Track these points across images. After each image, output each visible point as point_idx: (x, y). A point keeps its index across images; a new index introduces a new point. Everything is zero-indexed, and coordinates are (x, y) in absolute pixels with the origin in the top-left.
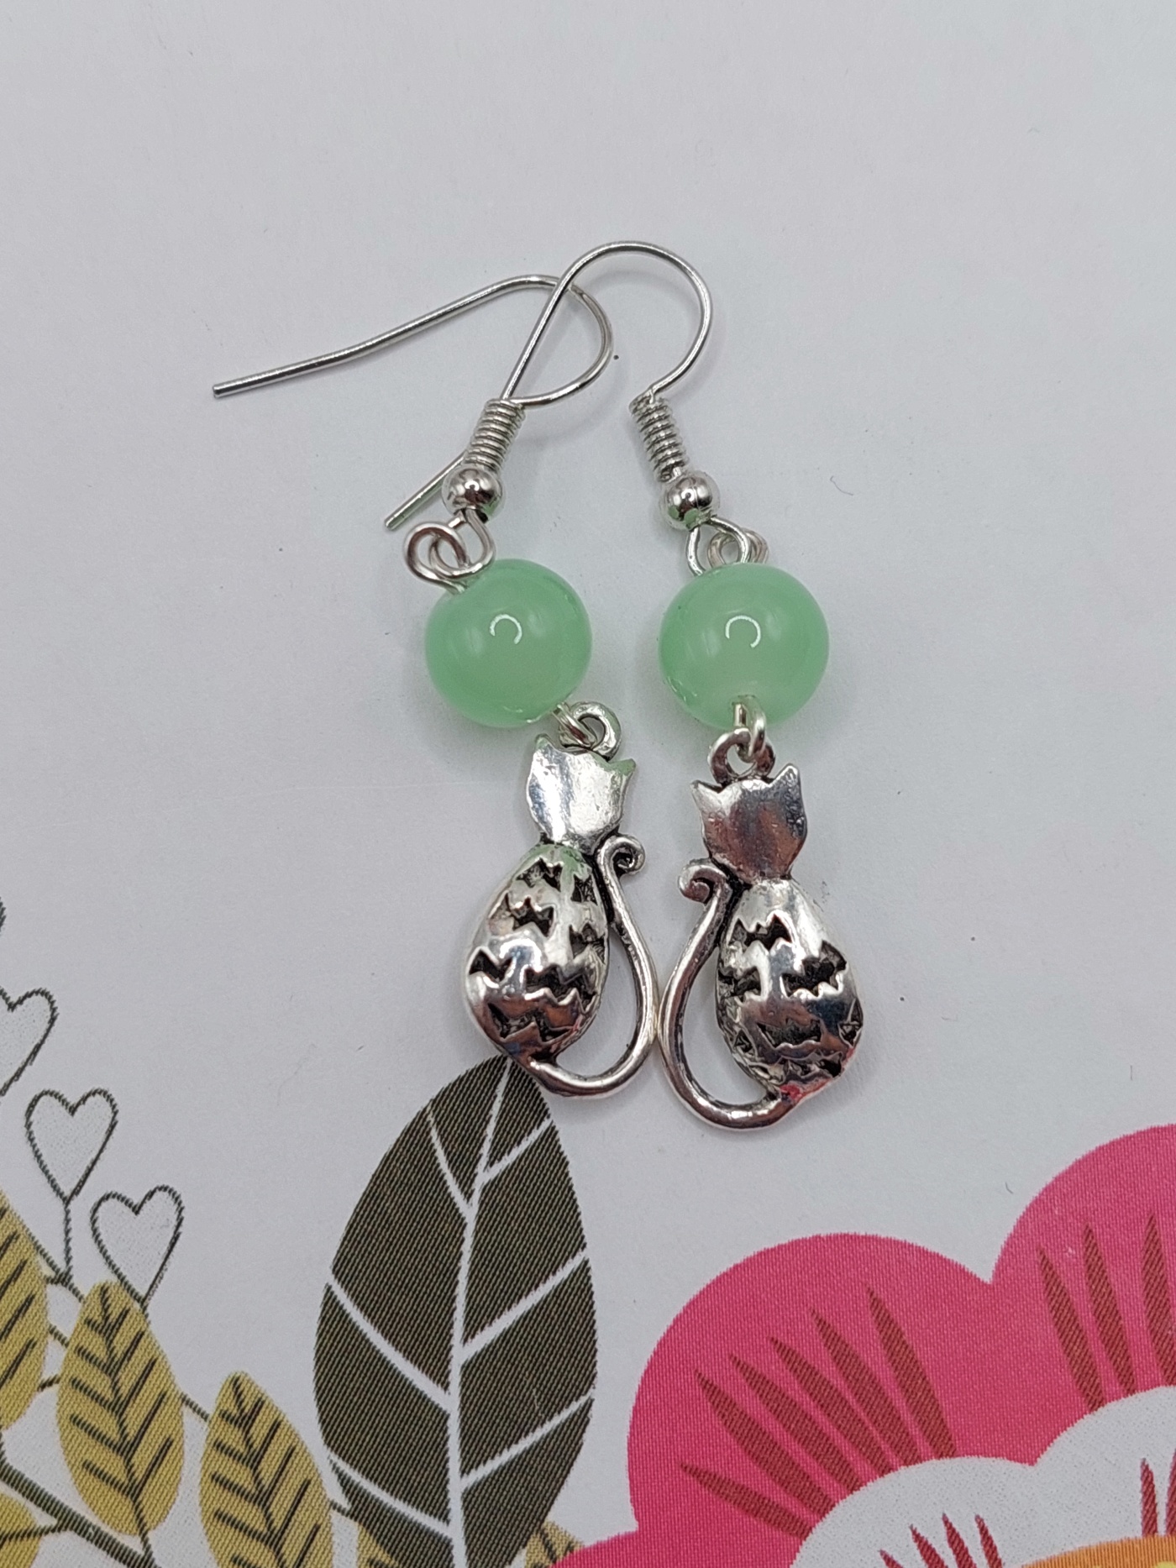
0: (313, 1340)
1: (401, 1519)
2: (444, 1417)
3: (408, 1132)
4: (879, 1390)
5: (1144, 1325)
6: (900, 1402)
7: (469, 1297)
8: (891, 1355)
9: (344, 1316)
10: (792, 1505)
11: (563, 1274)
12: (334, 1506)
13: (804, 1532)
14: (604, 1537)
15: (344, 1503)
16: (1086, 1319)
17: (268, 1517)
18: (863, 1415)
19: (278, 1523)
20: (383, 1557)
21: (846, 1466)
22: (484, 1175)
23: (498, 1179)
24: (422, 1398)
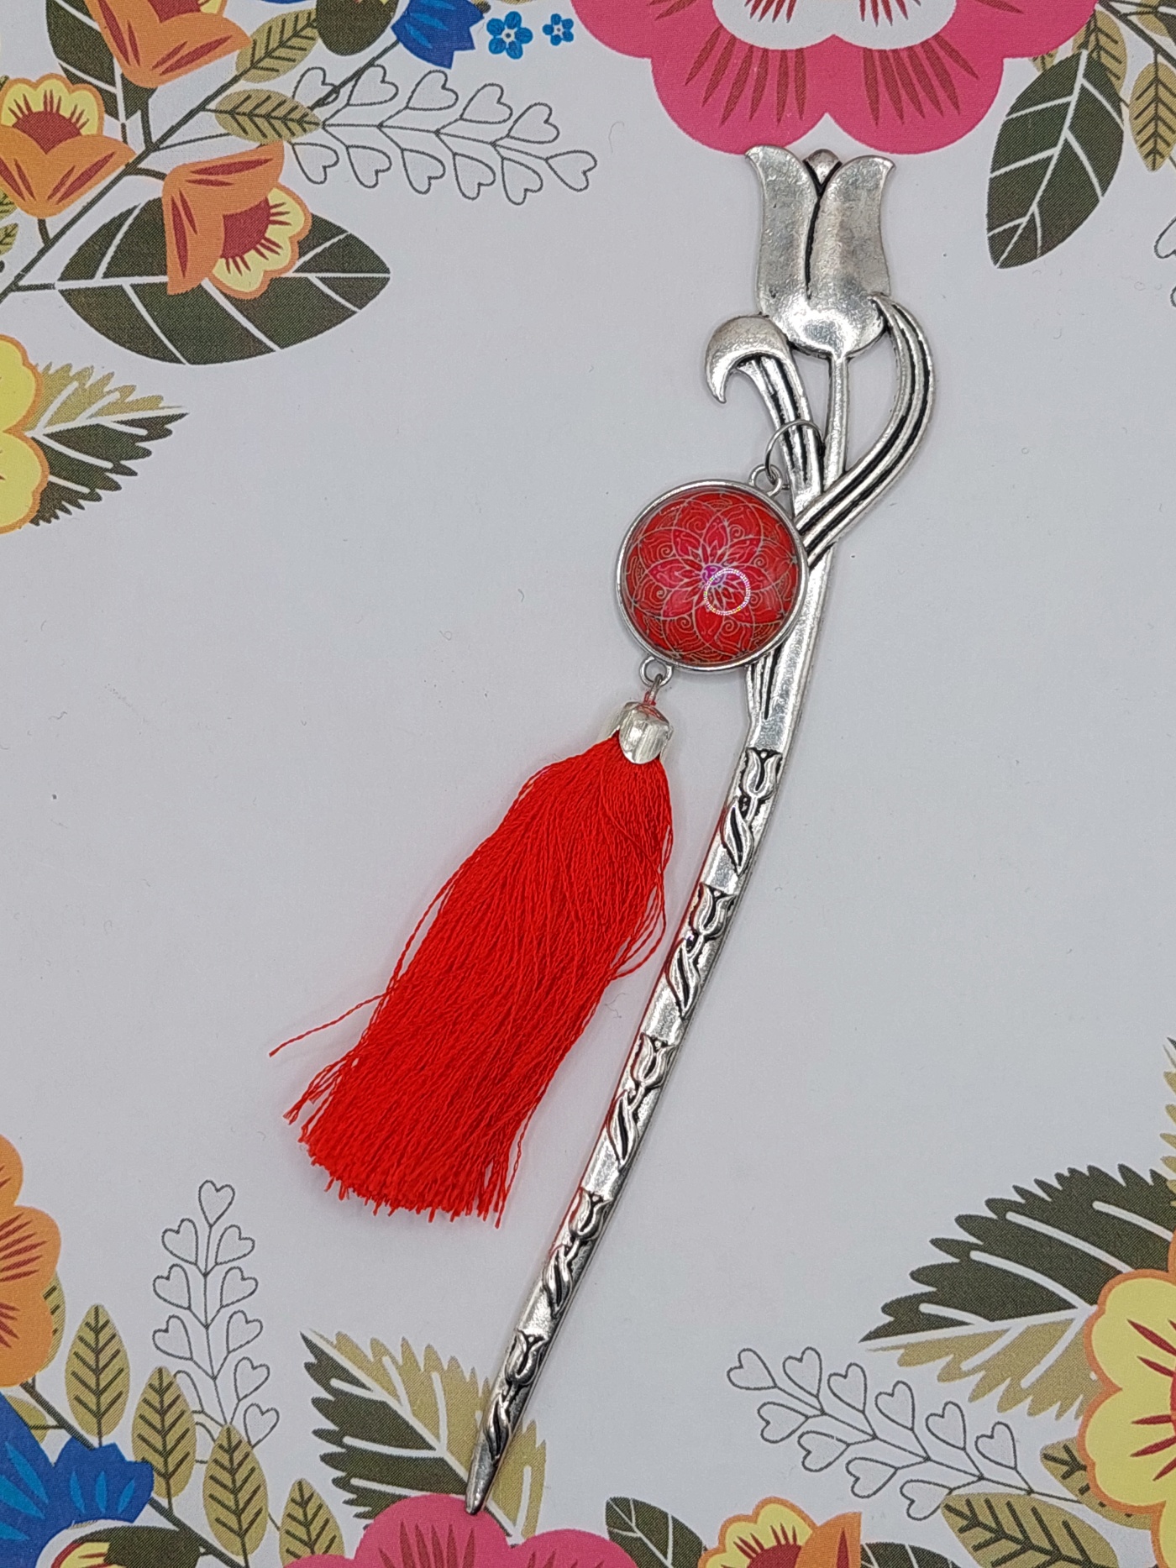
0: (1116, 176)
1: (1101, 92)
2: (1071, 128)
3: (1050, 249)
4: (887, 84)
5: (769, 77)
6: (880, 76)
7: (1045, 173)
8: (877, 96)
9: (1100, 181)
10: (937, 49)
11: (1003, 171)
12: (1127, 106)
13: (937, 36)
14: (1018, 60)
15: (1122, 105)
16: (792, 86)
17: (1156, 110)
18: (897, 76)
19: (1153, 105)
20: (1113, 79)
21: (910, 57)
22: (1024, 221)
23: (1018, 218)
24: (1078, 138)
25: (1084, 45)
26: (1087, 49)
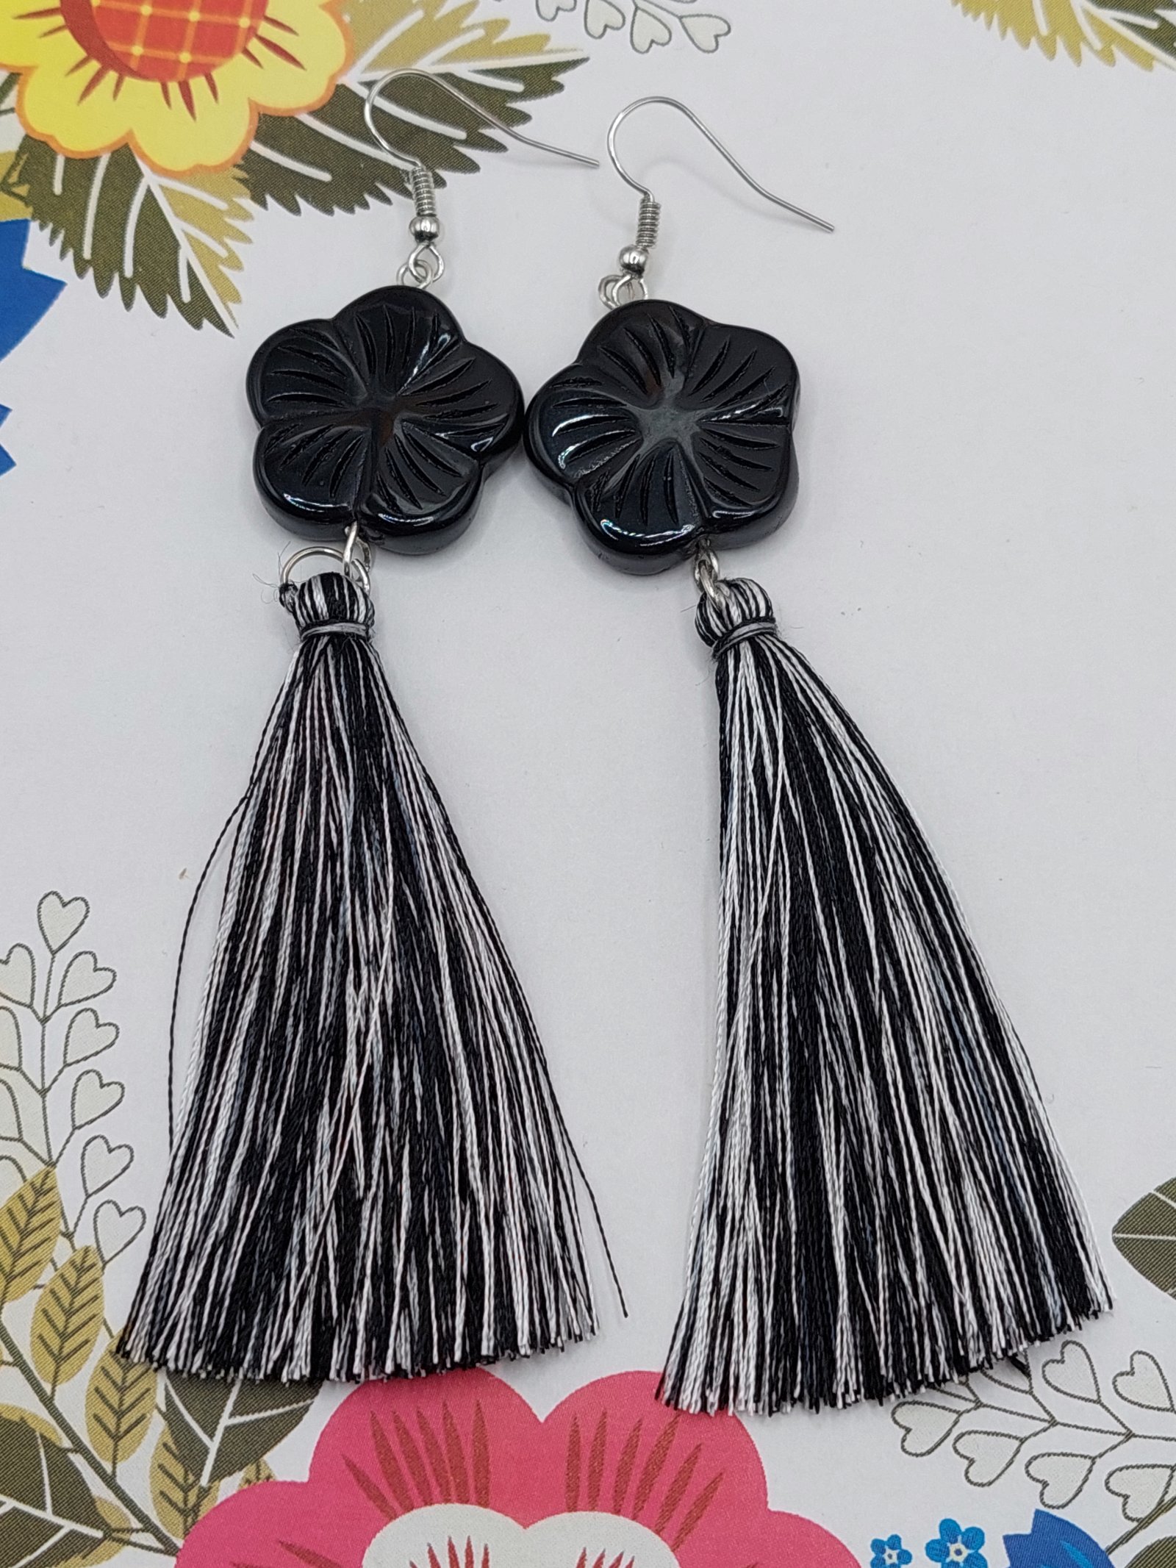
25: (204, 1493)
26: (201, 1488)
